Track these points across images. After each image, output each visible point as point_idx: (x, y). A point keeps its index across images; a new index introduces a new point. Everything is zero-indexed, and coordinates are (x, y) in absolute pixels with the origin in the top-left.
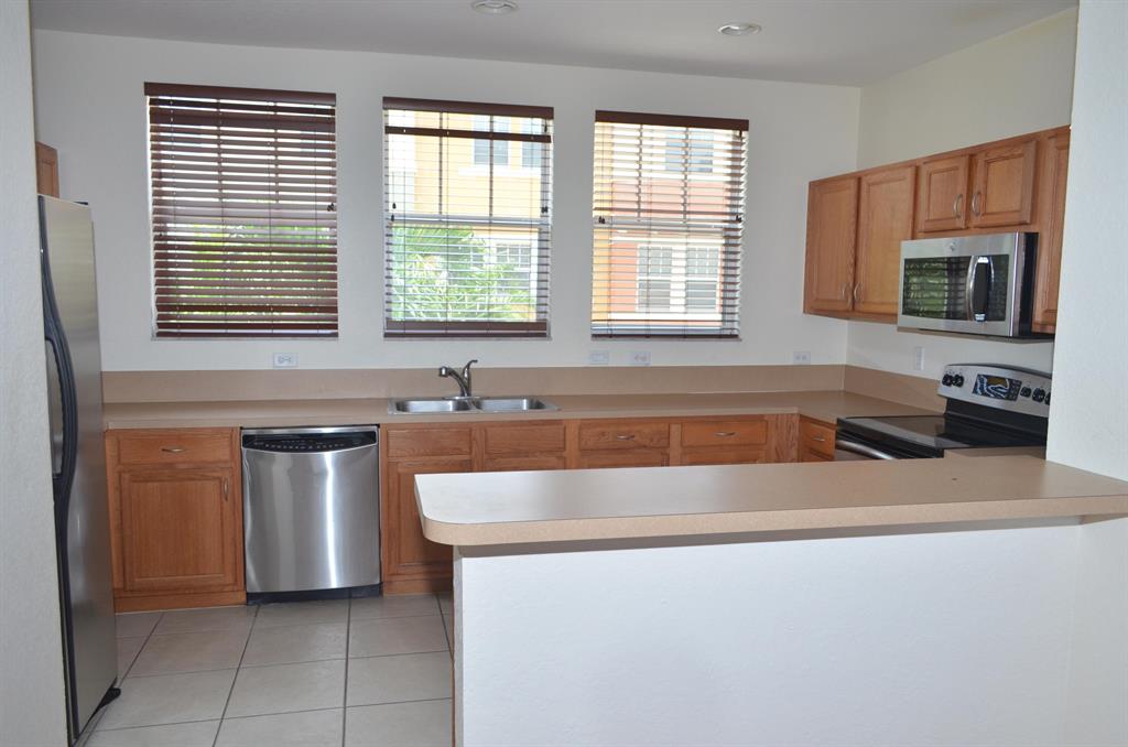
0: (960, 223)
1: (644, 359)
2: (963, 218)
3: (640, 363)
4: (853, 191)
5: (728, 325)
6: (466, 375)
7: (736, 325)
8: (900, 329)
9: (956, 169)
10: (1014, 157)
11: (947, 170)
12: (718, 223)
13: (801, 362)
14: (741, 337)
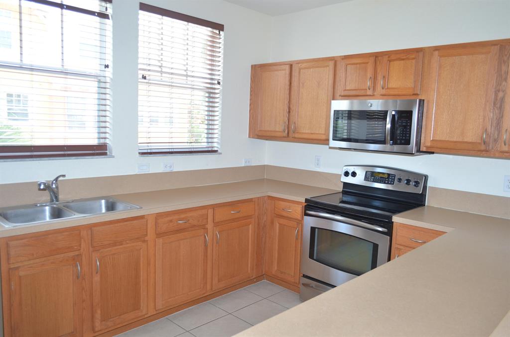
0: (369, 92)
1: (171, 167)
2: (372, 89)
3: (168, 170)
4: (288, 72)
5: (210, 145)
6: (54, 186)
7: (215, 145)
8: (330, 148)
9: (367, 63)
10: (408, 59)
11: (360, 64)
12: (201, 84)
13: (248, 164)
14: (219, 151)
